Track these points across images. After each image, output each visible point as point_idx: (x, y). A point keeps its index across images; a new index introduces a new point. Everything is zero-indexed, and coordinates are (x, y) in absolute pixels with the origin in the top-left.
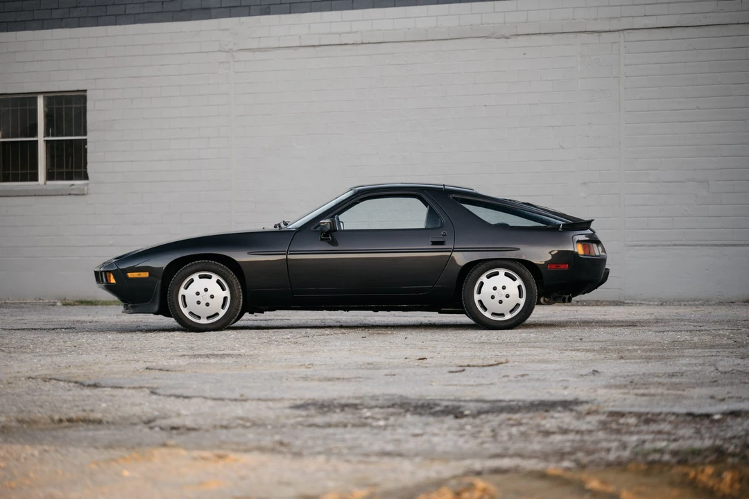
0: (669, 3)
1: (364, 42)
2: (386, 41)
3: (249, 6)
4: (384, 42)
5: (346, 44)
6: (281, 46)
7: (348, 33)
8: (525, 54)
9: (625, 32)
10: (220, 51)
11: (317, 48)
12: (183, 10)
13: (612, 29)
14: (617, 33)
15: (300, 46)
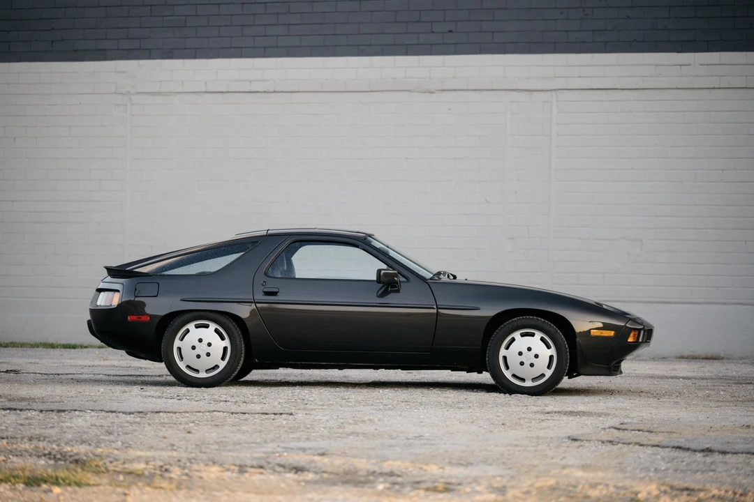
0: (605, 66)
1: (277, 90)
2: (301, 90)
3: (150, 49)
4: (299, 92)
5: (257, 92)
6: (185, 90)
7: (259, 81)
8: (450, 109)
9: (559, 91)
10: (115, 93)
11: (225, 95)
12: (76, 50)
13: (544, 88)
14: (549, 93)
15: (206, 92)
